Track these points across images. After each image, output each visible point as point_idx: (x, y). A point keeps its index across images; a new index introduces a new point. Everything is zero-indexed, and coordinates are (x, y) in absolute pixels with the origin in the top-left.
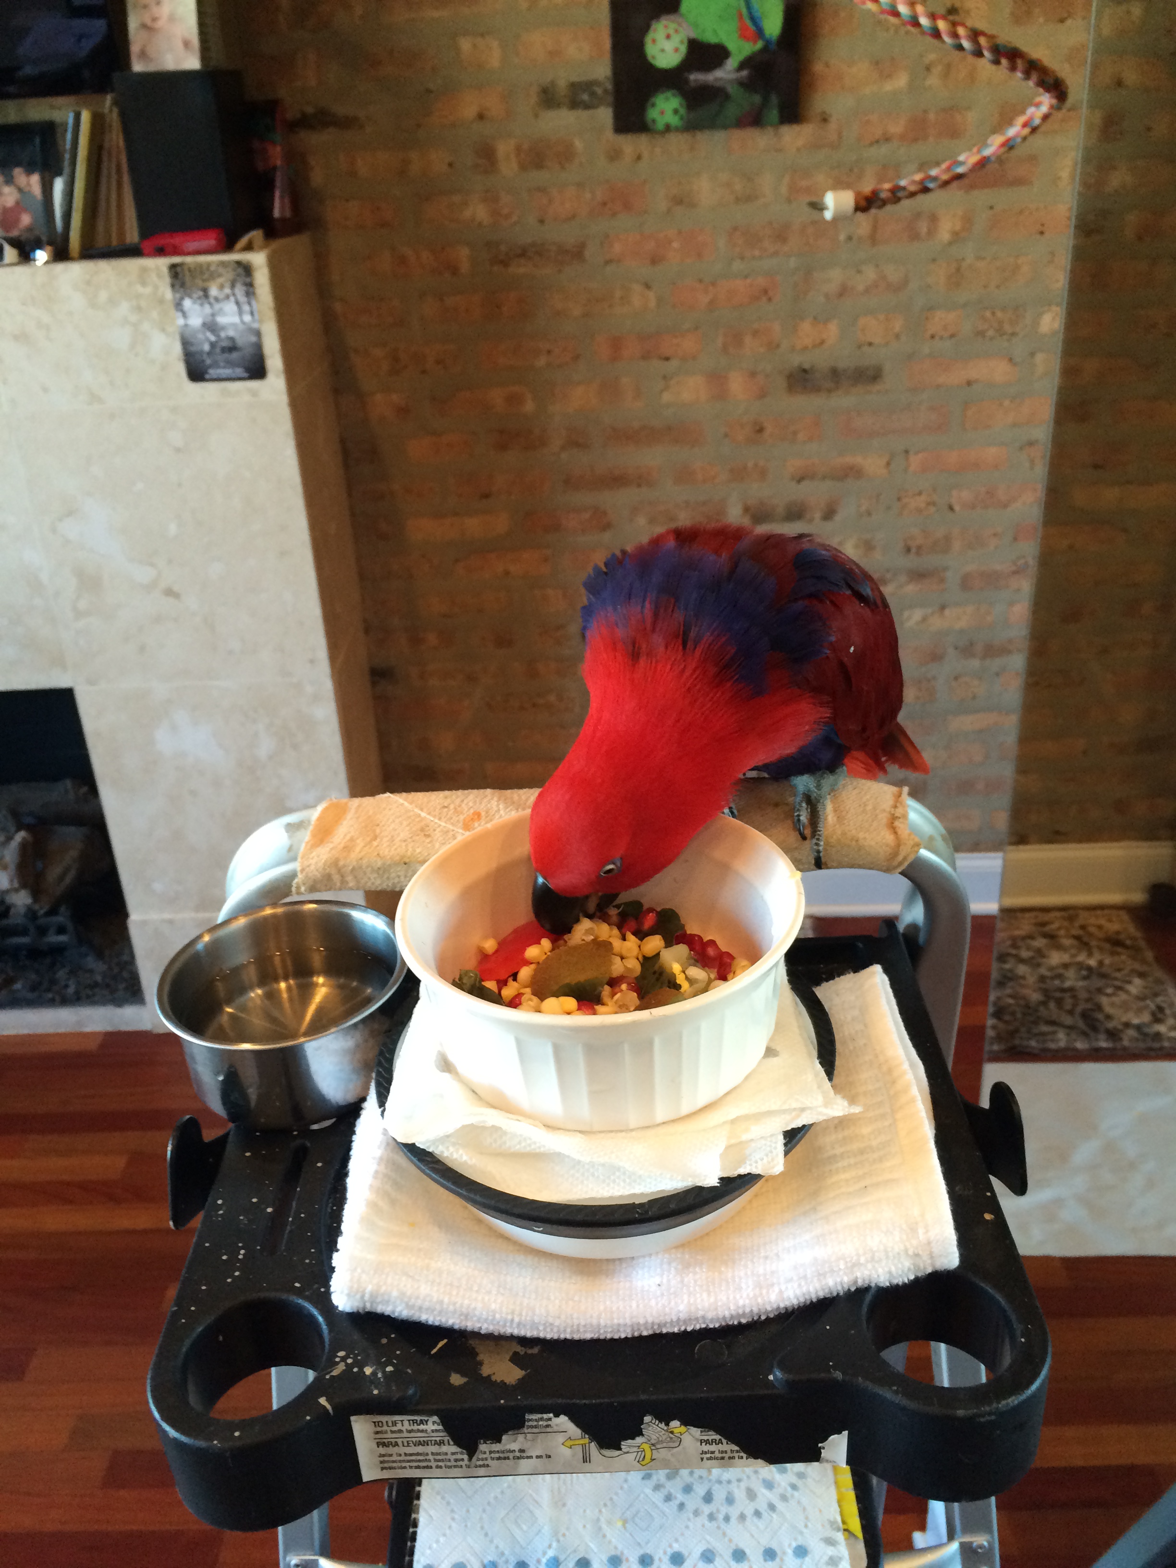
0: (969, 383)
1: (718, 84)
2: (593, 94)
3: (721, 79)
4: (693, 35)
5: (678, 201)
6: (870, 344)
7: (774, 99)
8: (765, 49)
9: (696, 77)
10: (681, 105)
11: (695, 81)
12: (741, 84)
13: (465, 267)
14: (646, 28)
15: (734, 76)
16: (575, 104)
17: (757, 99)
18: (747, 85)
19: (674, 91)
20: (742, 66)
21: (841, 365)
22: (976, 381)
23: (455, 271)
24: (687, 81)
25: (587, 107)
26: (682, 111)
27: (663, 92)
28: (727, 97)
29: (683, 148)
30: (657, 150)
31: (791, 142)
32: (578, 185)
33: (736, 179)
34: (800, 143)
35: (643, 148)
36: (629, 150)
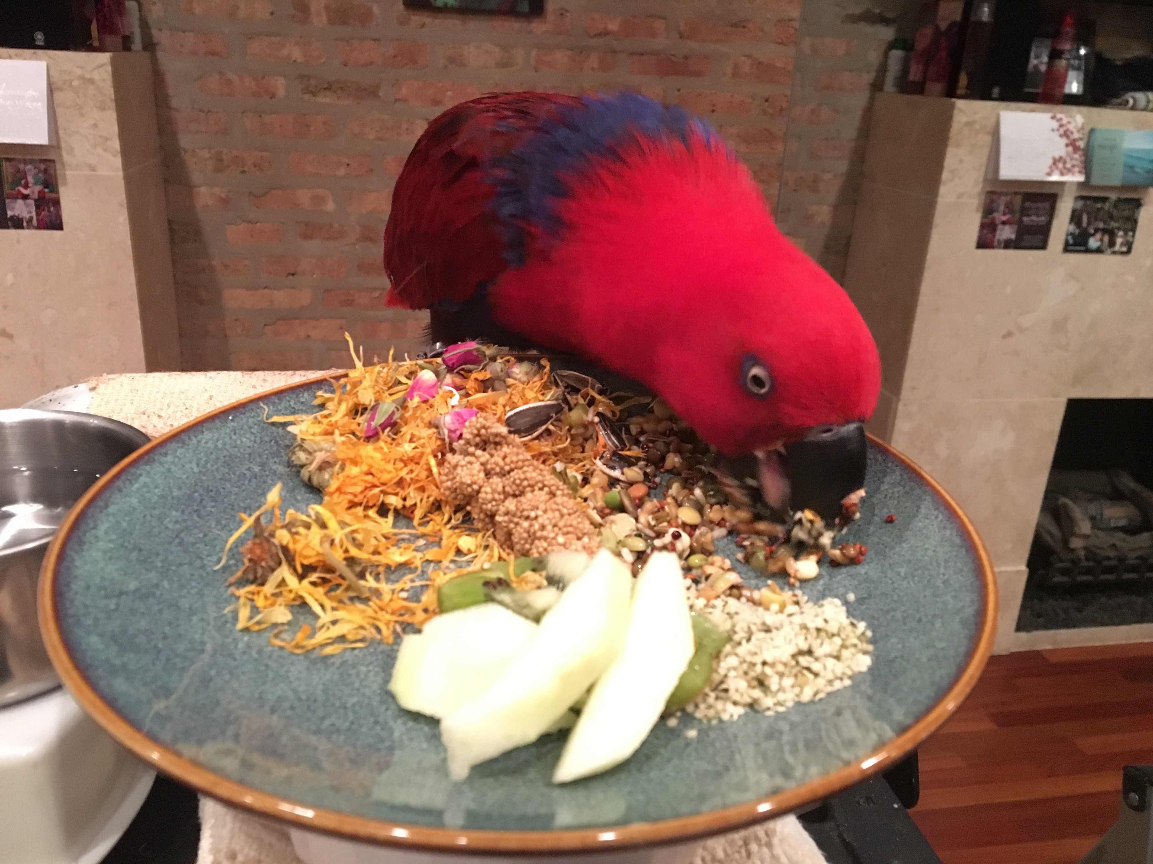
5: (452, 60)
13: (281, 93)
23: (273, 96)
29: (457, 22)
30: (437, 21)
31: (538, 27)
32: (375, 40)
33: (497, 50)
34: (544, 29)
35: (426, 19)
36: (417, 18)
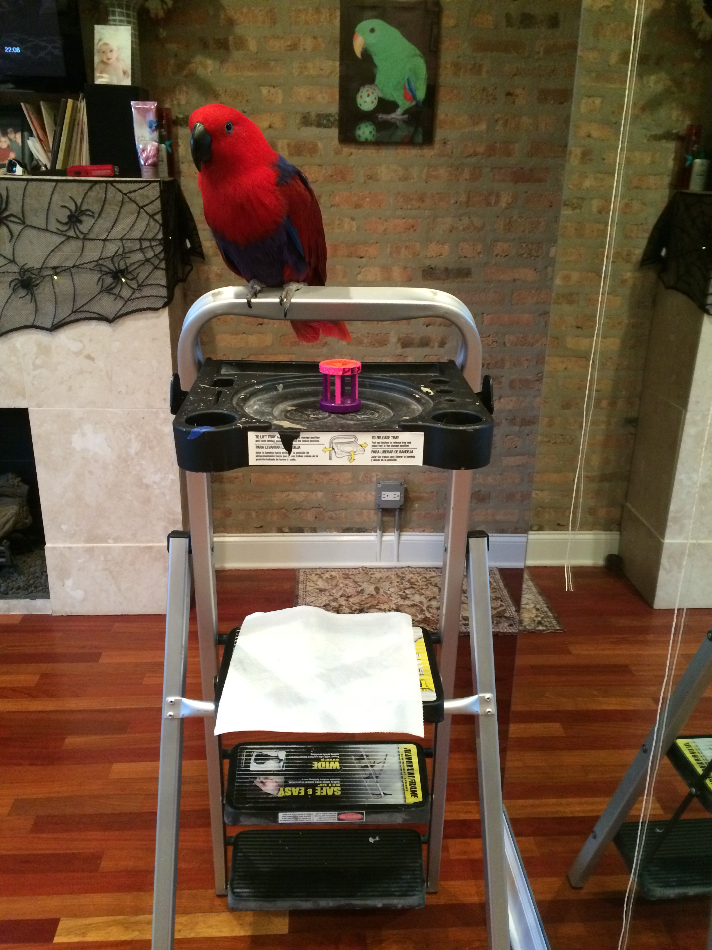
0: (514, 280)
1: (393, 121)
2: (329, 120)
3: (394, 118)
4: (381, 95)
5: (370, 178)
6: (465, 257)
7: (420, 130)
8: (417, 105)
9: (381, 116)
10: (373, 129)
11: (381, 118)
12: (404, 121)
14: (358, 91)
15: (400, 117)
16: (319, 125)
17: (412, 129)
18: (407, 122)
19: (371, 123)
20: (405, 113)
21: (450, 267)
22: (518, 280)
24: (377, 117)
25: (325, 127)
26: (374, 132)
27: (365, 123)
28: (397, 127)
29: (373, 151)
30: (360, 151)
31: (428, 152)
32: (319, 165)
33: (400, 169)
34: (433, 153)
35: (353, 150)
36: (346, 150)
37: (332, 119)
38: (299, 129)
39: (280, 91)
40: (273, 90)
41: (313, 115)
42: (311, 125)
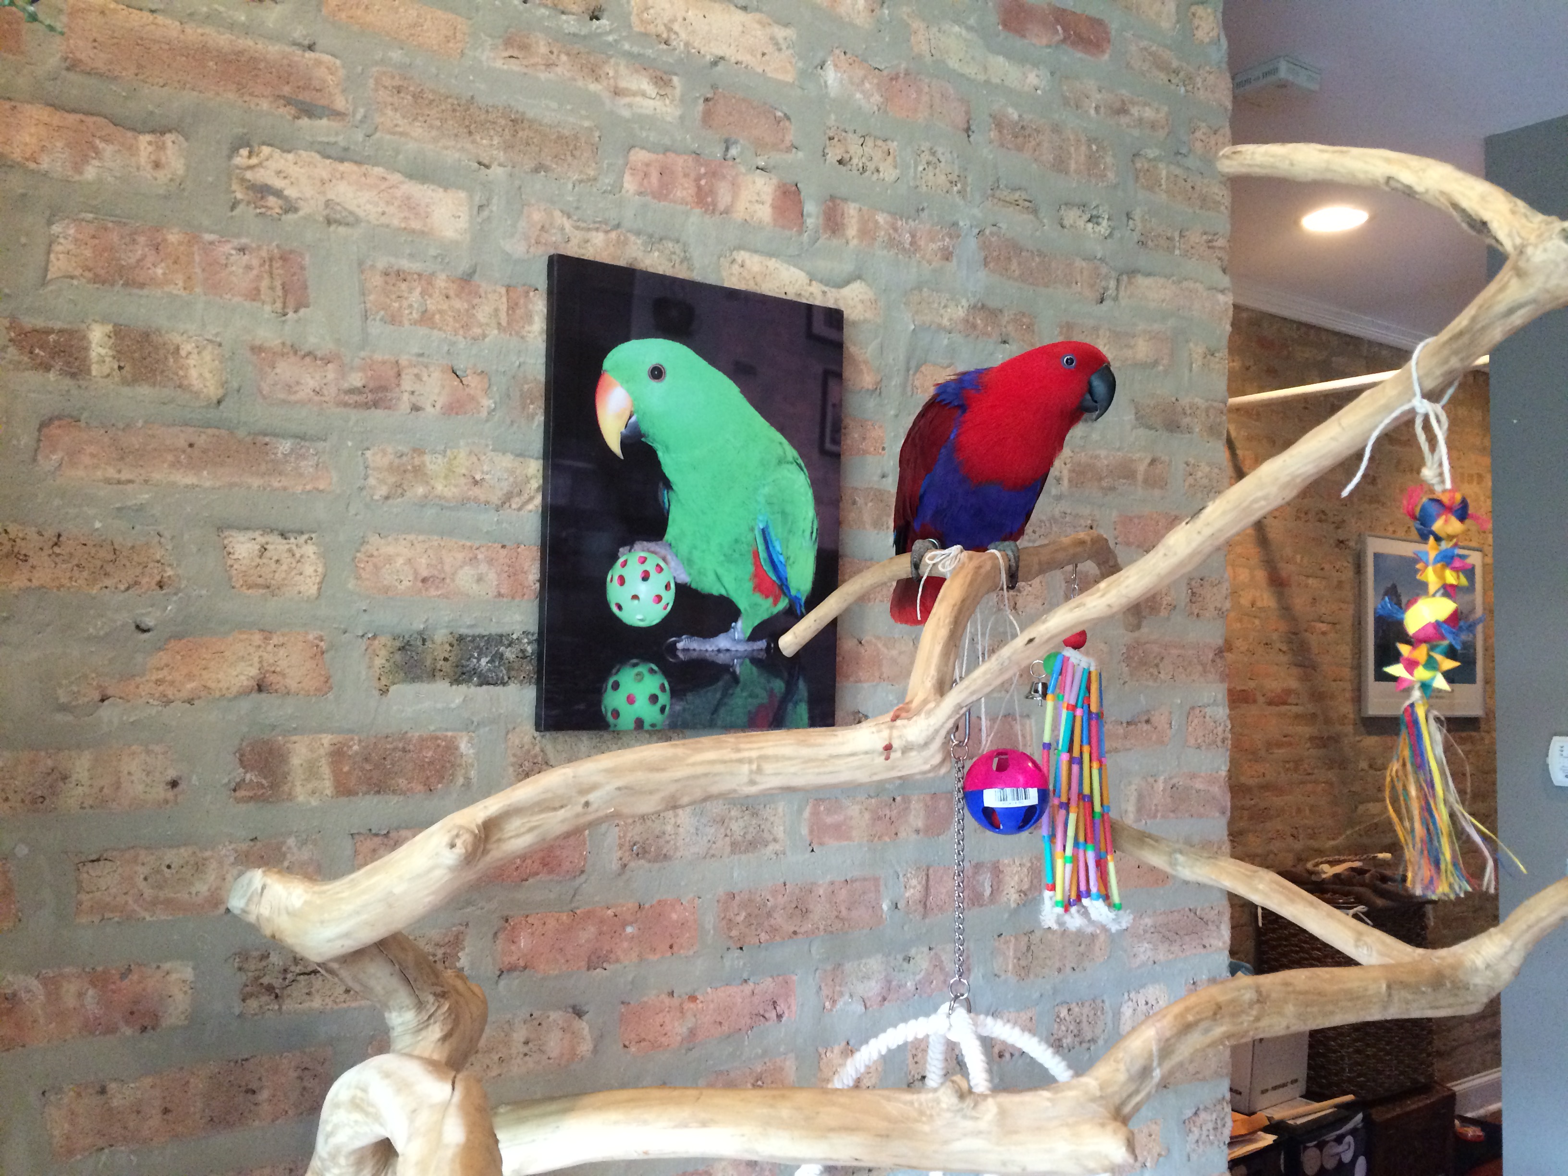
1: (722, 659)
2: (498, 658)
3: (728, 651)
4: (684, 578)
9: (686, 645)
10: (662, 688)
14: (610, 559)
16: (464, 675)
19: (652, 666)
25: (487, 680)
26: (664, 699)
27: (635, 665)
37: (509, 654)
38: (384, 691)
39: (310, 550)
40: (278, 546)
41: (441, 636)
42: (432, 675)
